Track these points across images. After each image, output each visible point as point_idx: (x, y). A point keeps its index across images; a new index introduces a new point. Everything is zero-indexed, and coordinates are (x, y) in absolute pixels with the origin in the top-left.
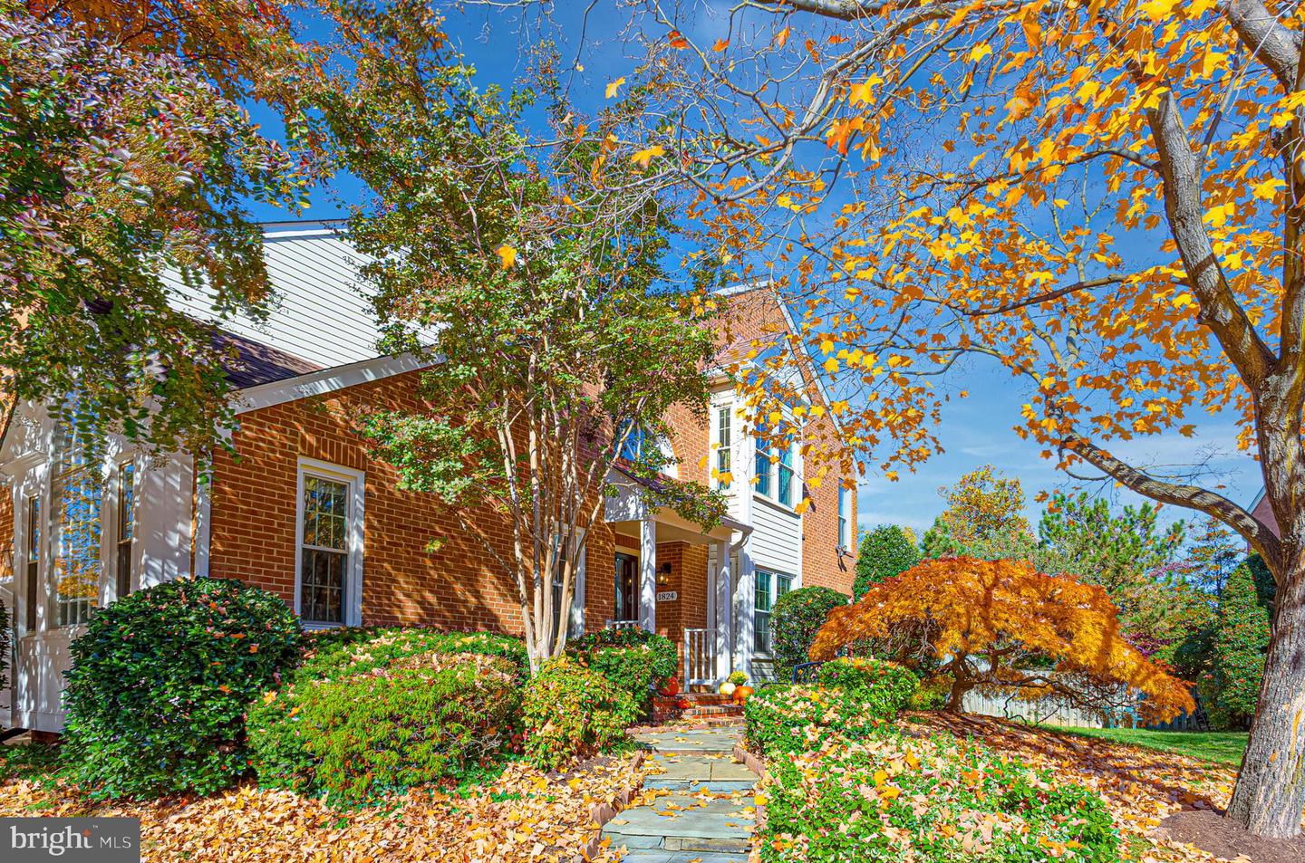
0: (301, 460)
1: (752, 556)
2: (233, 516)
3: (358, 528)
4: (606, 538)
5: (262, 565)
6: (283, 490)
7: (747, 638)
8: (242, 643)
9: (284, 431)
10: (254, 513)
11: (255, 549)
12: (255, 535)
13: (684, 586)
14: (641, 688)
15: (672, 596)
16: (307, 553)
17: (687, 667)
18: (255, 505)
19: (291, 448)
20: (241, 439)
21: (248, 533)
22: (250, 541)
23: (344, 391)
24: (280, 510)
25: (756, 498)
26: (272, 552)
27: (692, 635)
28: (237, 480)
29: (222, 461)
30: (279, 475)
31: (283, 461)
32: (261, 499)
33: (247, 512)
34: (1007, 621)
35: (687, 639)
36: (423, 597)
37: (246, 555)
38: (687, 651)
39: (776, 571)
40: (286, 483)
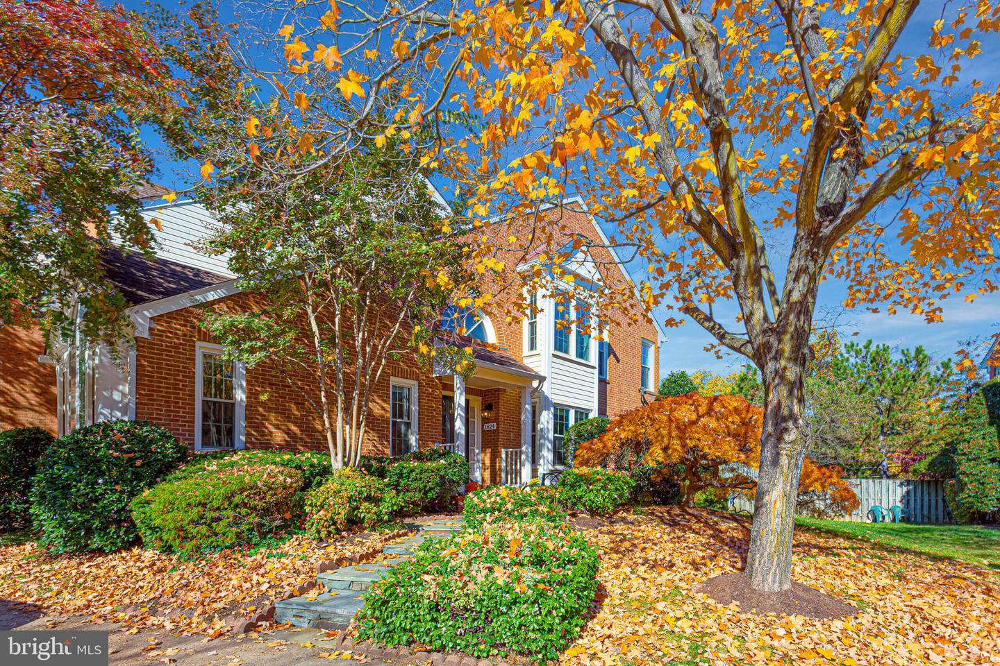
0: (199, 344)
1: (551, 397)
2: (151, 381)
3: (241, 385)
4: (434, 387)
5: (171, 411)
6: (185, 363)
7: (547, 455)
8: (130, 459)
9: (186, 326)
10: (165, 378)
11: (166, 402)
12: (166, 392)
13: (501, 419)
14: (431, 489)
15: (492, 426)
16: (205, 403)
17: (503, 475)
18: (166, 374)
19: (191, 336)
20: (156, 332)
21: (161, 392)
22: (163, 396)
23: (228, 298)
24: (183, 376)
25: (554, 356)
26: (178, 403)
27: (507, 453)
28: (153, 358)
29: (143, 347)
30: (182, 354)
31: (185, 345)
32: (170, 370)
33: (160, 378)
34: (699, 440)
35: (504, 456)
36: (289, 429)
37: (160, 405)
38: (504, 464)
39: (573, 407)
40: (188, 359)
